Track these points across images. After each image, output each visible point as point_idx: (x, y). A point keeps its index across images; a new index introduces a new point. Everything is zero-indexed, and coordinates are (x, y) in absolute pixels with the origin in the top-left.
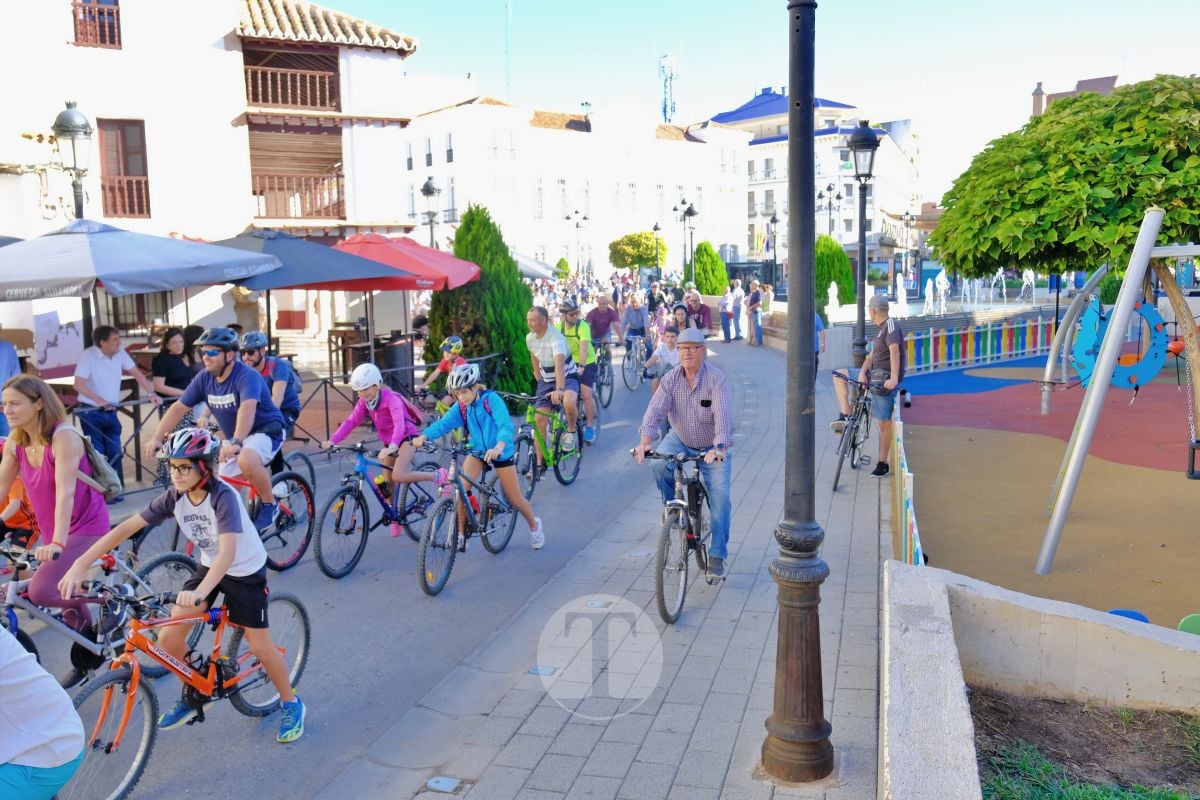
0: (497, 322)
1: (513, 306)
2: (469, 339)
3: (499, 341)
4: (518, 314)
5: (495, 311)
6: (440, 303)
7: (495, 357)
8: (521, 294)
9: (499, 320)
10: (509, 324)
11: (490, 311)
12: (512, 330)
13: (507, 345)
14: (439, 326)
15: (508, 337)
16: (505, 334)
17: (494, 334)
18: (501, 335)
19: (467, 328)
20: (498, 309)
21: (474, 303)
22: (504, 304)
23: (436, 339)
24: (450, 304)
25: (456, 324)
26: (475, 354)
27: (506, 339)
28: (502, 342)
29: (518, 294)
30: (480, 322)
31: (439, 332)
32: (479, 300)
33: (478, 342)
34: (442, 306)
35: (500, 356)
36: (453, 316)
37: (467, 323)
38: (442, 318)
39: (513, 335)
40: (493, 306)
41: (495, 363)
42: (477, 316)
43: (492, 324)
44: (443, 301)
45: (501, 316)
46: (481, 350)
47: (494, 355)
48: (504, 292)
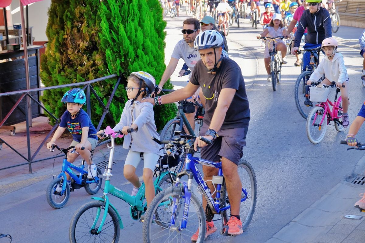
0: (114, 41)
1: (133, 20)
2: (85, 57)
3: (115, 61)
4: (139, 29)
5: (111, 27)
6: (57, 17)
7: (111, 79)
8: (145, 7)
9: (115, 38)
10: (127, 42)
11: (105, 26)
12: (131, 49)
13: (125, 65)
14: (54, 41)
15: (126, 56)
16: (122, 53)
17: (108, 52)
18: (117, 54)
19: (83, 45)
20: (115, 24)
21: (90, 17)
22: (123, 17)
23: (51, 56)
24: (64, 17)
25: (71, 40)
26: (91, 75)
27: (123, 60)
28: (118, 61)
29: (140, 7)
30: (97, 39)
31: (54, 49)
32: (95, 13)
33: (94, 61)
34: (58, 19)
35: (117, 77)
36: (68, 31)
37: (83, 38)
38: (58, 33)
39: (132, 54)
40: (108, 19)
41: (111, 86)
42: (93, 32)
43: (106, 41)
44: (58, 15)
45: (117, 33)
46: (97, 70)
47: (109, 76)
48: (123, 4)
